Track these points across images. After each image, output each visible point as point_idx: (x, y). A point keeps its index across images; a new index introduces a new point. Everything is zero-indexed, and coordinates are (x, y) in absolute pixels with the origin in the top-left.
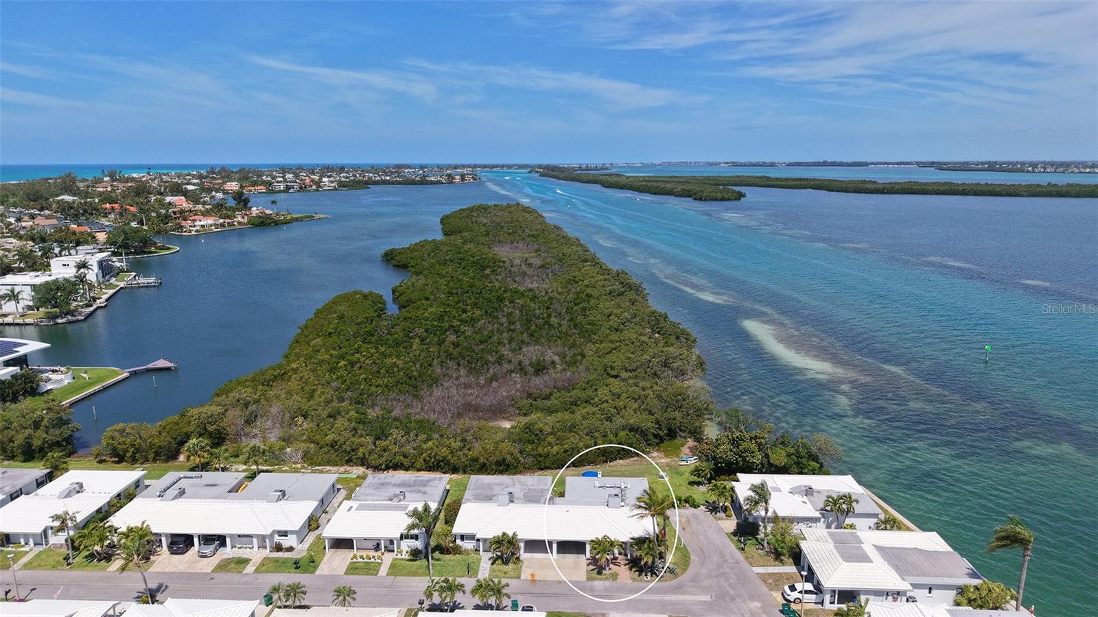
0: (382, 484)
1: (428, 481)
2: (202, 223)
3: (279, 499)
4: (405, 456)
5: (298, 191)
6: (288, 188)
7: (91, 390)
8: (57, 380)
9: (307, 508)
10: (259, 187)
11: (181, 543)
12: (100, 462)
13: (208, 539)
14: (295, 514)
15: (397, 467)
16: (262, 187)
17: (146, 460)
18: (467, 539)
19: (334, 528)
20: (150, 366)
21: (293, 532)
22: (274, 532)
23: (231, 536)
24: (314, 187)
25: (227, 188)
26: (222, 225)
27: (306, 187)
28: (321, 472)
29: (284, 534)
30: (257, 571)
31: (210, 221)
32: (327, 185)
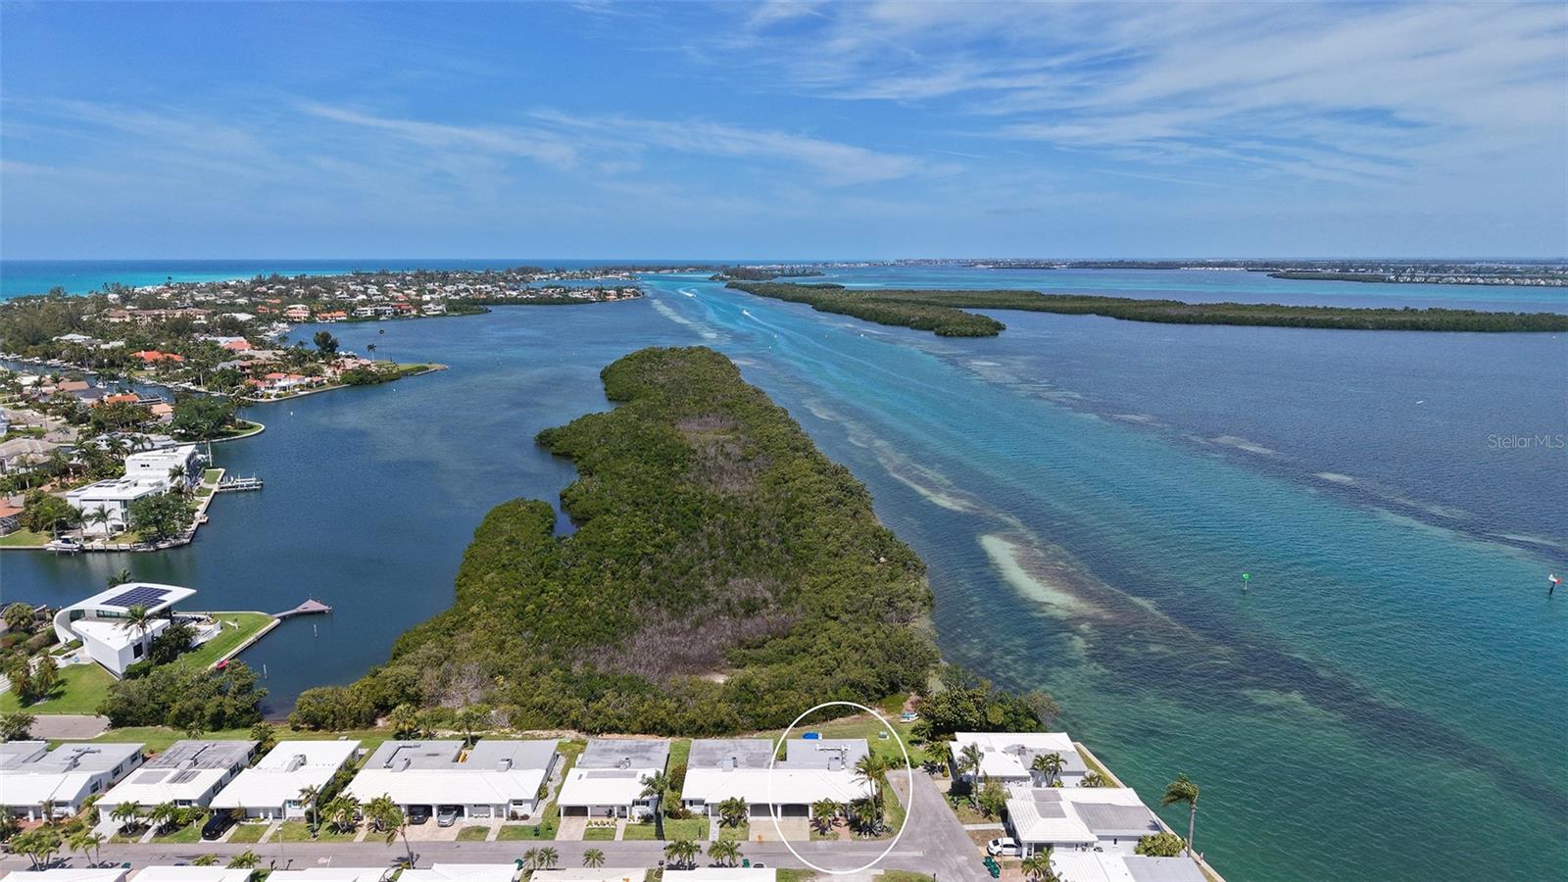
0: (604, 750)
1: (650, 746)
2: (283, 383)
3: (507, 769)
5: (392, 318)
6: (378, 314)
7: (246, 643)
8: (206, 630)
9: (537, 776)
10: (338, 313)
11: (420, 813)
12: (296, 730)
13: (445, 809)
15: (611, 730)
16: (342, 313)
18: (696, 804)
20: (300, 609)
21: (526, 800)
22: (507, 801)
23: (467, 805)
24: (414, 312)
25: (293, 315)
26: (310, 386)
27: (402, 313)
29: (518, 802)
30: (500, 839)
31: (293, 381)
32: (432, 309)
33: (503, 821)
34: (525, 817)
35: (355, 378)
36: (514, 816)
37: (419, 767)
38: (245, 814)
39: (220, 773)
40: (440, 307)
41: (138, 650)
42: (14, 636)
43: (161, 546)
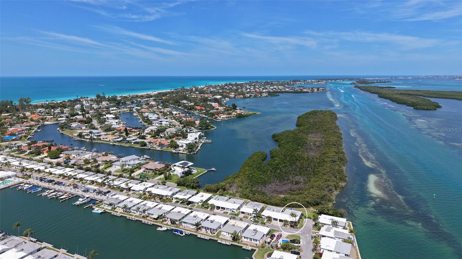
0: (252, 204)
1: (260, 205)
2: (223, 117)
3: (234, 203)
4: (258, 199)
5: (254, 97)
6: (250, 96)
7: (200, 175)
8: (195, 171)
9: (238, 206)
10: (241, 96)
11: (218, 208)
12: (204, 191)
13: (222, 208)
14: (236, 206)
15: (256, 201)
16: (242, 96)
17: (212, 192)
18: (264, 216)
19: (242, 210)
20: (211, 169)
21: (235, 209)
22: (232, 209)
23: (226, 208)
24: (259, 96)
26: (228, 117)
27: (256, 96)
28: (242, 200)
29: (234, 209)
30: (229, 214)
31: (225, 116)
32: (264, 95)
33: (231, 212)
34: (235, 212)
35: (238, 116)
36: (233, 211)
37: (221, 200)
38: (193, 202)
39: (191, 195)
40: (266, 94)
41: (183, 173)
42: (166, 168)
43: (191, 153)
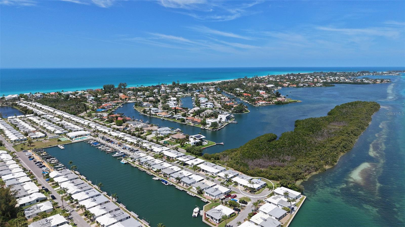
0: (230, 171)
2: (262, 103)
3: (216, 169)
6: (304, 85)
7: (208, 146)
8: (205, 143)
9: (219, 171)
10: (294, 85)
11: (203, 171)
12: (201, 157)
13: (206, 171)
17: (206, 159)
19: (219, 174)
20: (220, 143)
23: (209, 172)
24: (313, 85)
25: (284, 85)
26: (267, 104)
27: (310, 85)
28: (226, 167)
29: (214, 173)
30: (209, 176)
33: (211, 175)
34: (214, 175)
36: (213, 175)
37: (208, 166)
38: (188, 164)
39: (189, 159)
40: (321, 84)
41: (194, 143)
43: (214, 130)
